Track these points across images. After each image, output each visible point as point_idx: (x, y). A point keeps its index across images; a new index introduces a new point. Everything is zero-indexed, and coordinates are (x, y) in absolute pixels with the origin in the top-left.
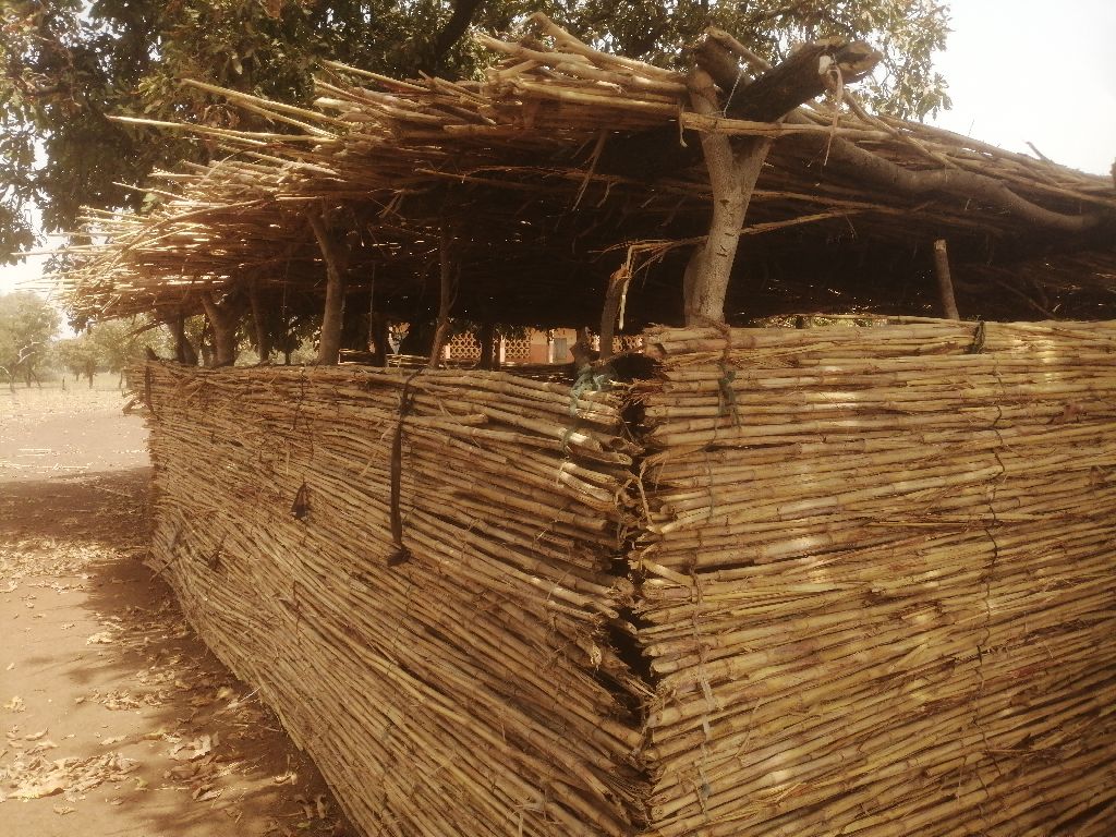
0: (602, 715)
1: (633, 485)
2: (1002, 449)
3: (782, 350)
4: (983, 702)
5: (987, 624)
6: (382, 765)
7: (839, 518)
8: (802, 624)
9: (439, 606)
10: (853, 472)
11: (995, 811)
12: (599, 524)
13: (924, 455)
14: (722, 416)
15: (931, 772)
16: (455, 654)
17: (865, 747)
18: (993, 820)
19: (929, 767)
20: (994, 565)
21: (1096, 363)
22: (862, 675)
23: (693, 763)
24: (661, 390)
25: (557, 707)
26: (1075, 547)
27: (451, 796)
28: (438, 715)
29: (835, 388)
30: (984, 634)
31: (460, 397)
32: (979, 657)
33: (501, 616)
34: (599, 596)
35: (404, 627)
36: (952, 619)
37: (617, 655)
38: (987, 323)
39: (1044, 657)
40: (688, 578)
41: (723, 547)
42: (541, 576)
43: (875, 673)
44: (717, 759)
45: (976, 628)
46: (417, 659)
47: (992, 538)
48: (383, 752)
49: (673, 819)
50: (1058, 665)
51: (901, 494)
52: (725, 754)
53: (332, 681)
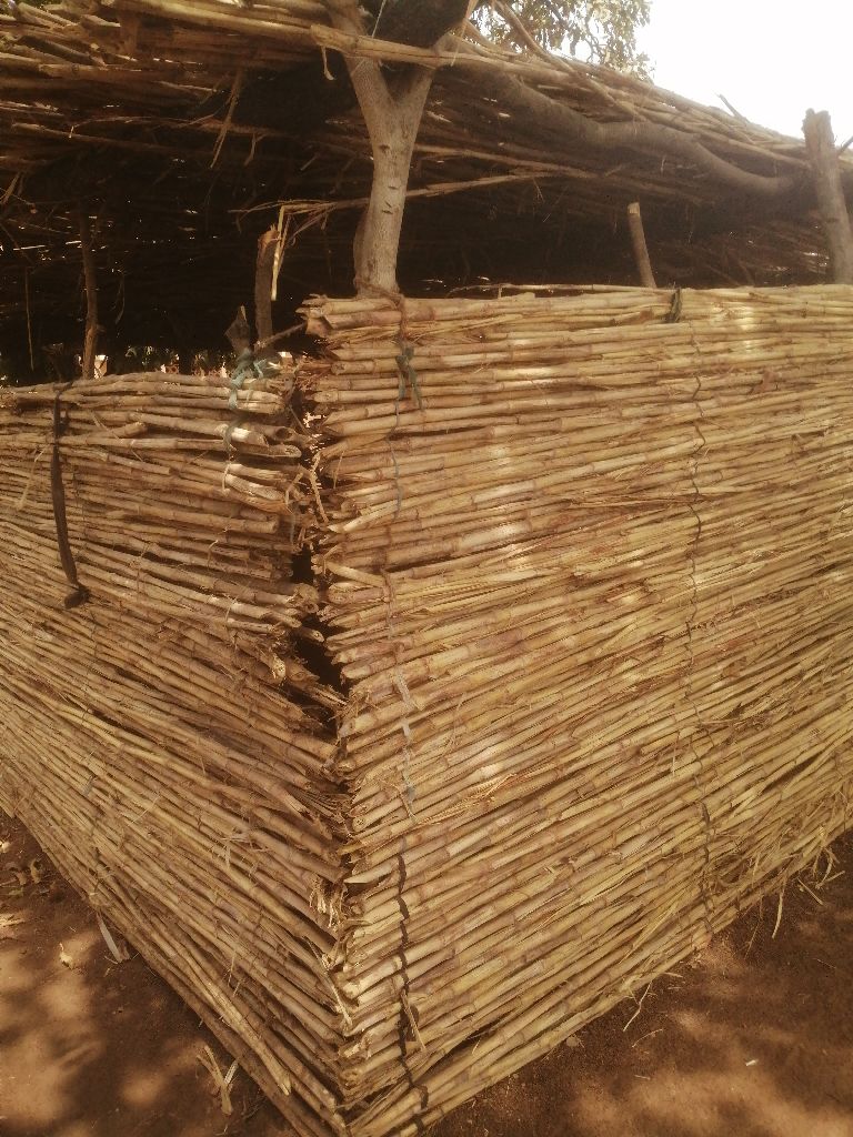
0: (295, 731)
1: (305, 480)
2: (701, 421)
3: (465, 323)
4: (695, 676)
5: (694, 601)
6: (90, 820)
7: (538, 502)
8: (504, 615)
9: (126, 644)
10: (550, 454)
11: (710, 780)
12: (269, 527)
13: (623, 432)
14: (403, 399)
15: (645, 750)
16: (148, 693)
17: (578, 732)
18: (708, 788)
19: (644, 745)
20: (698, 541)
21: (793, 328)
22: (570, 661)
23: (395, 768)
24: (330, 372)
25: (250, 731)
26: (778, 517)
27: (160, 840)
28: (139, 760)
29: (527, 363)
30: (691, 610)
31: (115, 406)
32: (688, 633)
33: (186, 643)
34: (280, 606)
35: (95, 672)
36: (659, 597)
37: (305, 666)
38: (684, 291)
39: (753, 628)
40: (379, 578)
41: (416, 542)
42: (219, 594)
43: (583, 658)
44: (423, 761)
45: (684, 604)
46: (110, 704)
47: (695, 513)
48: (88, 806)
49: (377, 828)
50: (765, 635)
51: (602, 474)
52: (431, 755)
53: (29, 740)
